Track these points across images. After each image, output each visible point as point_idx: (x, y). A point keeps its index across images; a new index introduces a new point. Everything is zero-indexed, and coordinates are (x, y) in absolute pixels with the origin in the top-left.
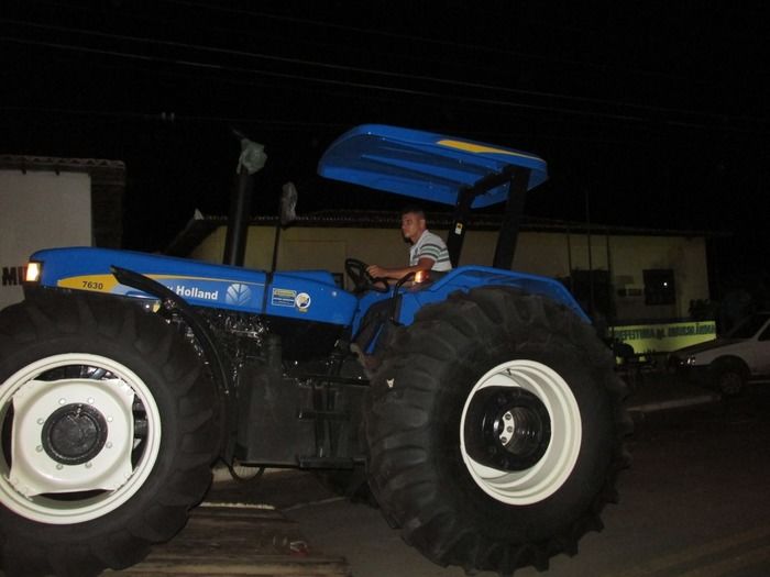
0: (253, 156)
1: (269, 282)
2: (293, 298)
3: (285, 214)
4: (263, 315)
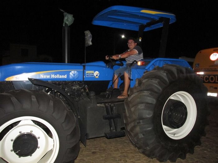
0: (69, 19)
1: (84, 69)
2: (93, 74)
3: (87, 43)
4: (83, 81)
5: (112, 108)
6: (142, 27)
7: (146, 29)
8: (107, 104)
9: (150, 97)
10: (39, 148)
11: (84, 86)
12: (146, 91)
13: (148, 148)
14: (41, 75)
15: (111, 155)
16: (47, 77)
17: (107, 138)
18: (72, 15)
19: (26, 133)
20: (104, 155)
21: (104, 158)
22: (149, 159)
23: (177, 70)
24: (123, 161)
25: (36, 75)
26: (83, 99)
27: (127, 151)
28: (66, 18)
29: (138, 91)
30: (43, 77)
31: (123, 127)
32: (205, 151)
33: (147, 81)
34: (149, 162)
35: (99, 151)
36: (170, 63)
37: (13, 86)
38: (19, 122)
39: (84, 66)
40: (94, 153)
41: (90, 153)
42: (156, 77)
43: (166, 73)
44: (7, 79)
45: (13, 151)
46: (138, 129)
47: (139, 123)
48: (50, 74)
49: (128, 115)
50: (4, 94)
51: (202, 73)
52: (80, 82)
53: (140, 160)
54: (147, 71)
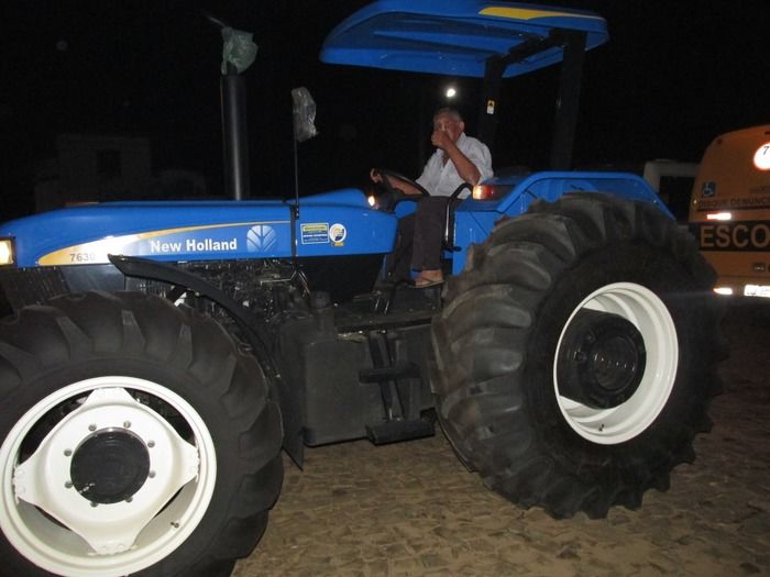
0: (239, 50)
1: (295, 218)
2: (326, 232)
3: (301, 130)
4: (293, 258)
5: (390, 344)
6: (497, 63)
7: (511, 71)
8: (374, 334)
9: (511, 304)
10: (153, 476)
11: (297, 276)
12: (499, 286)
13: (509, 473)
14: (152, 243)
15: (394, 498)
16: (173, 250)
17: (373, 441)
18: (250, 36)
19: (111, 430)
20: (369, 501)
21: (371, 509)
22: (521, 511)
23: (606, 210)
24: (434, 517)
25: (137, 243)
26: (294, 318)
27: (450, 485)
28: (229, 46)
29: (473, 287)
30: (158, 250)
31: (432, 406)
32: (712, 484)
33: (501, 253)
34: (518, 518)
35: (355, 487)
36: (590, 188)
37: (65, 282)
38: (86, 394)
39: (294, 209)
40: (339, 493)
41: (326, 492)
42: (532, 236)
43: (565, 222)
44: (45, 261)
45: (73, 488)
46: (474, 412)
47: (478, 390)
48: (182, 239)
49: (441, 367)
50: (36, 307)
51: (724, 216)
52: (284, 260)
53: (489, 514)
54: (504, 219)
